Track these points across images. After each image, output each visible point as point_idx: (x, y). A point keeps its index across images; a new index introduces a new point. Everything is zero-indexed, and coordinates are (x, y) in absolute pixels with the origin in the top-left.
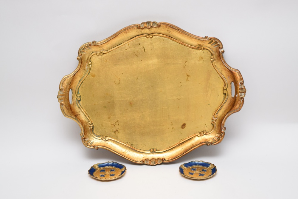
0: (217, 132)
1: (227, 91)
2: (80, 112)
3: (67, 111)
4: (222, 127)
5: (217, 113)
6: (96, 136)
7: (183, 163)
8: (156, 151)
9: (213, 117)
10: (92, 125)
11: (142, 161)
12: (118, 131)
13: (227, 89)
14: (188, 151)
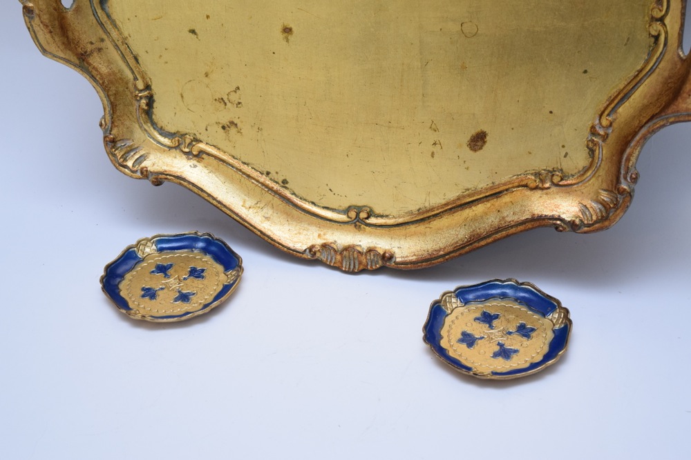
0: (605, 186)
1: (664, 24)
2: (102, 40)
3: (48, 36)
4: (623, 172)
5: (614, 110)
6: (161, 134)
7: (452, 286)
8: (367, 218)
9: (597, 122)
10: (146, 93)
11: (310, 250)
12: (236, 125)
13: (667, 21)
14: (483, 243)
